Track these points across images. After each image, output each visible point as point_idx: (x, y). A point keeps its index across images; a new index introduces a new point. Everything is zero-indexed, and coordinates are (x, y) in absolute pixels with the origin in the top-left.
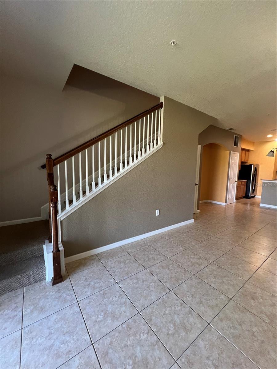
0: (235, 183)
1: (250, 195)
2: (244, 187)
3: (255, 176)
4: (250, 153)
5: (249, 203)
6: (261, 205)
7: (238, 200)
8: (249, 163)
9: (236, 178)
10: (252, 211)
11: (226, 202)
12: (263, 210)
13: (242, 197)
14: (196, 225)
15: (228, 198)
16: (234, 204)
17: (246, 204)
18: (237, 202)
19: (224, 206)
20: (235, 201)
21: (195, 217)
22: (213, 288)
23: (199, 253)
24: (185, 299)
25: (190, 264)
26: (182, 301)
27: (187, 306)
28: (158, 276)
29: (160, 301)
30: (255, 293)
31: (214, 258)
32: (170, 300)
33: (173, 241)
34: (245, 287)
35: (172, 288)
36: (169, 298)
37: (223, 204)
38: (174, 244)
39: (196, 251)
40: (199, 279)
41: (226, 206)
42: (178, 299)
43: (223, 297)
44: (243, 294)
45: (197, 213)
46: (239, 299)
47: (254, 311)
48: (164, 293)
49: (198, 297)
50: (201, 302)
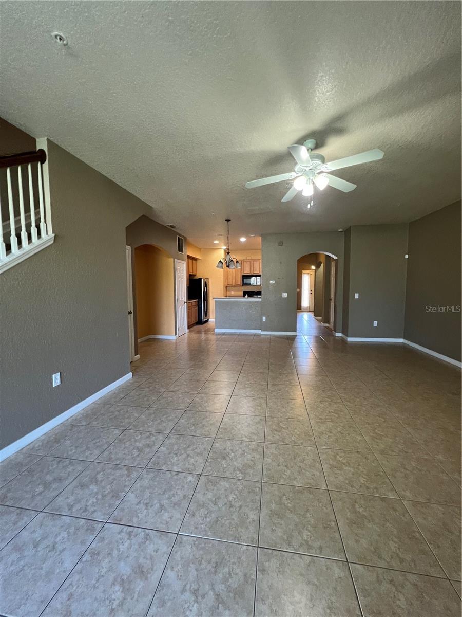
0: (184, 305)
1: (204, 320)
2: (195, 309)
3: (206, 293)
4: (198, 262)
5: (203, 330)
6: (216, 330)
7: (191, 329)
8: (198, 277)
9: (185, 298)
10: (207, 340)
11: (176, 334)
12: (219, 337)
13: (194, 324)
14: (136, 382)
15: (178, 328)
16: (186, 336)
17: (199, 332)
18: (189, 332)
19: (174, 341)
20: (187, 330)
21: (134, 368)
22: (176, 473)
23: (149, 427)
24: (135, 519)
25: (136, 453)
26: (129, 527)
27: (140, 529)
28: (74, 509)
29: (84, 559)
30: (225, 449)
31: (171, 424)
32: (106, 541)
33: (98, 425)
34: (214, 448)
35: (108, 516)
36: (103, 539)
37: (173, 338)
38: (102, 430)
39: (143, 426)
40: (154, 470)
41: (176, 339)
42: (123, 529)
43: (190, 478)
44: (213, 459)
45: (136, 361)
46: (210, 468)
47: (228, 474)
48: (91, 538)
49: (156, 502)
50: (162, 507)
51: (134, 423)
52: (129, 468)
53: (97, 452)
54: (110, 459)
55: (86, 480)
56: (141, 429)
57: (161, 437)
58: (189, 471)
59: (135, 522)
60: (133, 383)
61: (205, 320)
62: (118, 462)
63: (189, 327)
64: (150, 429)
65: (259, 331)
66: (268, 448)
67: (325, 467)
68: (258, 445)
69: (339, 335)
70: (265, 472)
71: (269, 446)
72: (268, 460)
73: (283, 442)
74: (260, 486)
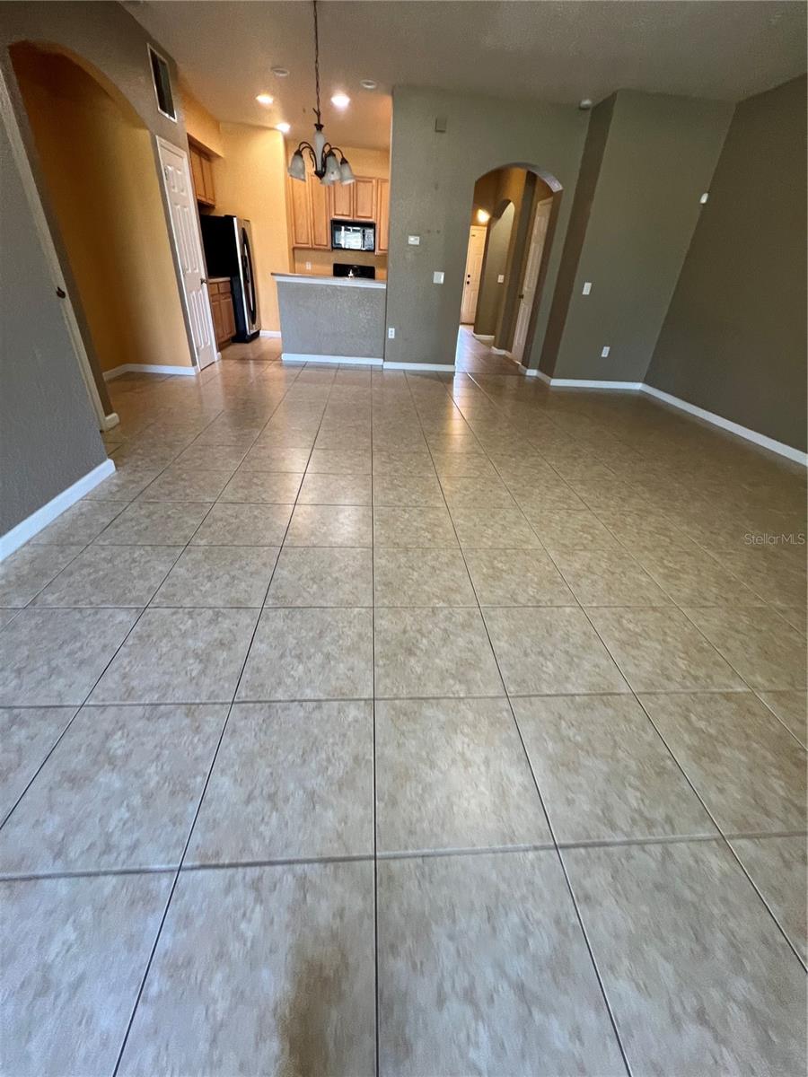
0: (202, 287)
1: (250, 332)
2: (227, 304)
5: (251, 356)
6: (286, 357)
7: (223, 352)
8: (221, 211)
9: (201, 271)
10: (262, 380)
11: (194, 364)
12: (296, 371)
13: (226, 341)
14: (133, 482)
15: (197, 349)
16: (217, 368)
17: (244, 360)
18: (223, 358)
19: (194, 379)
20: (216, 355)
21: (113, 447)
22: (315, 704)
23: (205, 595)
24: (256, 845)
25: (195, 667)
26: (248, 870)
27: (279, 868)
28: (73, 853)
29: (153, 990)
30: (405, 632)
31: (260, 584)
32: (199, 922)
33: (62, 604)
34: (380, 632)
35: (178, 852)
36: (186, 920)
37: (189, 371)
38: (78, 616)
39: (190, 593)
40: (258, 706)
41: (197, 376)
42: (233, 877)
43: (353, 712)
44: (387, 657)
45: (112, 429)
46: (388, 682)
47: (431, 690)
48: (153, 923)
49: (291, 786)
50: (312, 797)
51: (163, 589)
52: (190, 708)
53: (84, 678)
54: (130, 692)
55: (78, 761)
56: (187, 602)
57: (246, 619)
58: (343, 694)
59: (258, 851)
60: (121, 487)
61: (252, 332)
62: (155, 697)
63: (221, 347)
64: (211, 601)
65: (379, 362)
66: (490, 618)
67: (610, 645)
68: (469, 613)
69: (532, 373)
70: (505, 673)
71: (492, 614)
72: (502, 645)
73: (515, 601)
74: (507, 707)
